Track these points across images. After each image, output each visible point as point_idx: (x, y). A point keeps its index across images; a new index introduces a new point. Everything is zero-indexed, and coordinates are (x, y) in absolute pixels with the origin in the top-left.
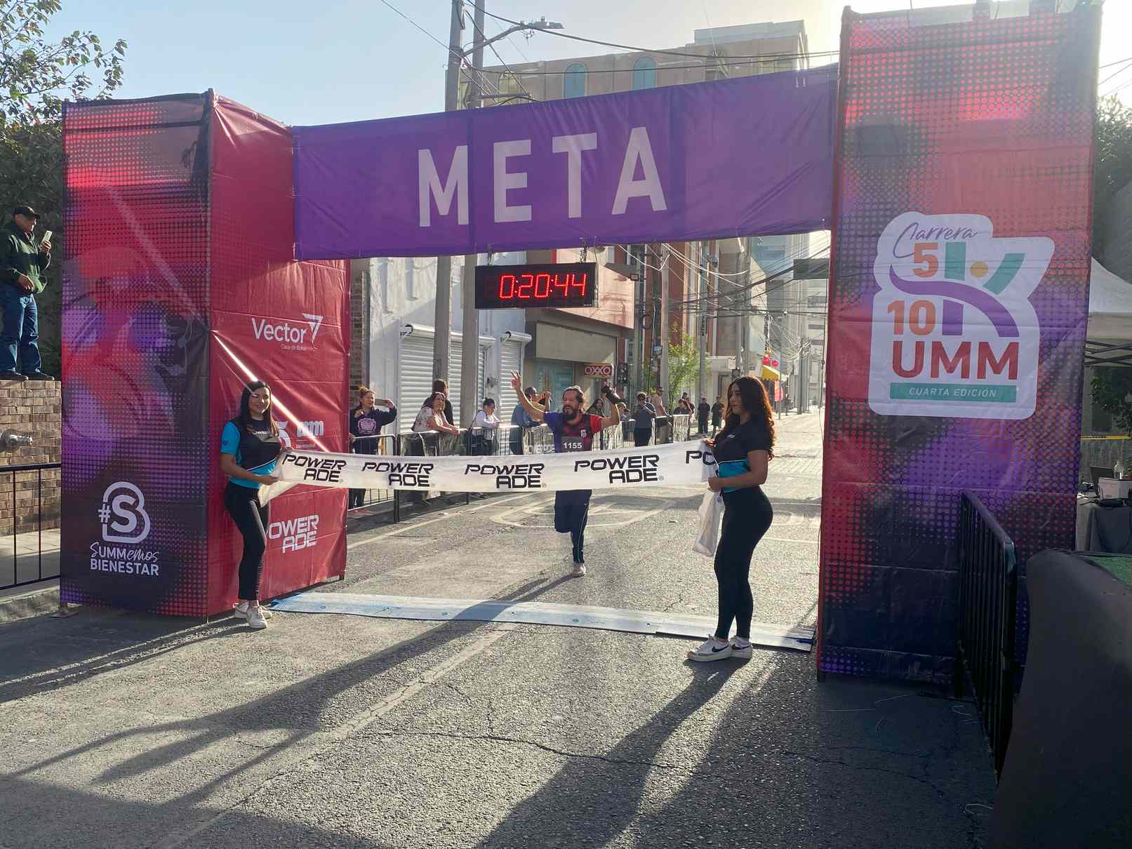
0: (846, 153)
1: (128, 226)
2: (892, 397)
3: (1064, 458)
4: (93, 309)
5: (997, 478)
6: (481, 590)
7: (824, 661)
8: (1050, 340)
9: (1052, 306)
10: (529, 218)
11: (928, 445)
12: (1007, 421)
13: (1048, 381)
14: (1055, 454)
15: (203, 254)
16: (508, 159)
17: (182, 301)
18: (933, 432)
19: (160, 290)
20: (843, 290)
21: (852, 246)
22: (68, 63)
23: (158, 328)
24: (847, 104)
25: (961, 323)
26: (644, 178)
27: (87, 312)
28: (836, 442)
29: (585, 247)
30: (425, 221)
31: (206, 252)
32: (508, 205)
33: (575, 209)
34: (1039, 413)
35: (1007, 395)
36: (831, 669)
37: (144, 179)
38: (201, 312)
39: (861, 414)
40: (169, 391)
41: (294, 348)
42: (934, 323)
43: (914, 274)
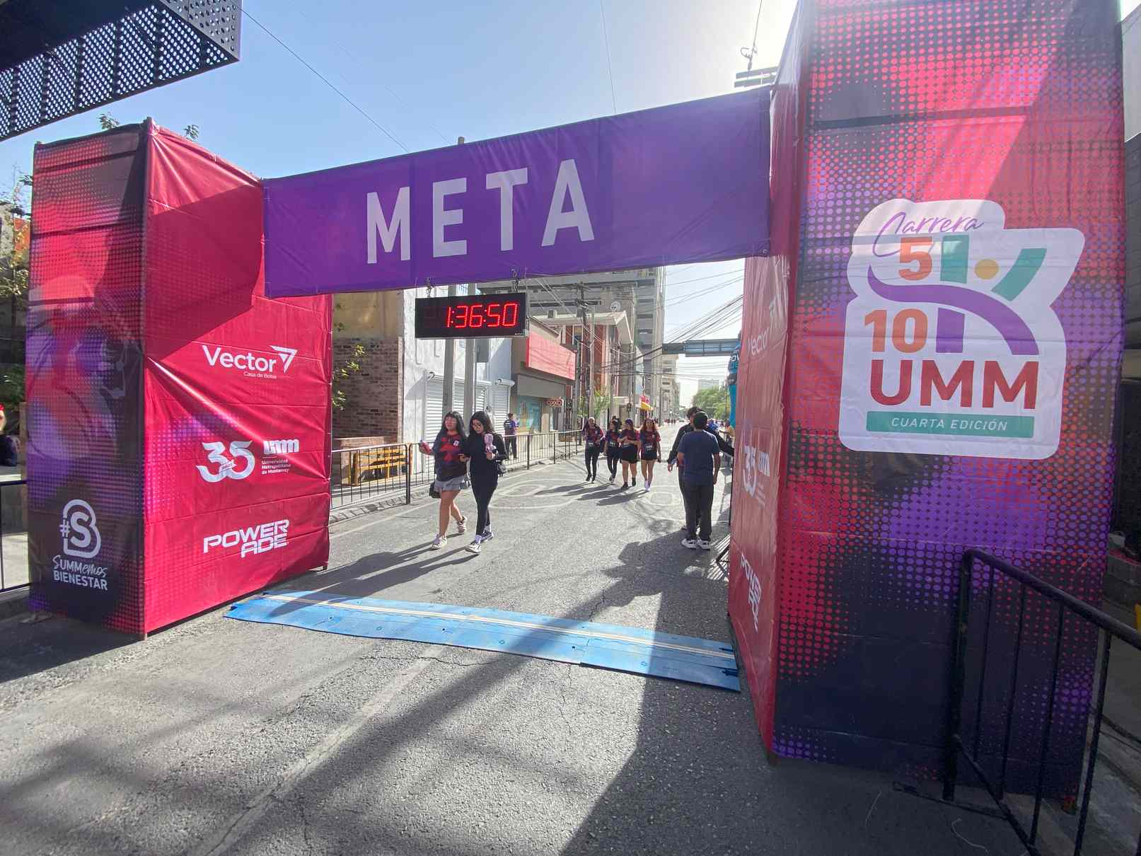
2: (867, 429)
4: (50, 335)
7: (779, 743)
8: (1079, 360)
10: (464, 252)
11: (915, 490)
12: (1021, 462)
16: (445, 197)
17: (119, 326)
18: (922, 473)
19: (103, 316)
20: (807, 298)
23: (99, 352)
25: (961, 337)
26: (573, 211)
27: (45, 338)
28: (796, 482)
29: (517, 279)
30: (372, 259)
31: (140, 276)
32: (445, 240)
33: (507, 243)
35: (1022, 429)
38: (136, 336)
39: (829, 449)
40: (113, 414)
41: (260, 375)
42: (925, 337)
43: (900, 276)
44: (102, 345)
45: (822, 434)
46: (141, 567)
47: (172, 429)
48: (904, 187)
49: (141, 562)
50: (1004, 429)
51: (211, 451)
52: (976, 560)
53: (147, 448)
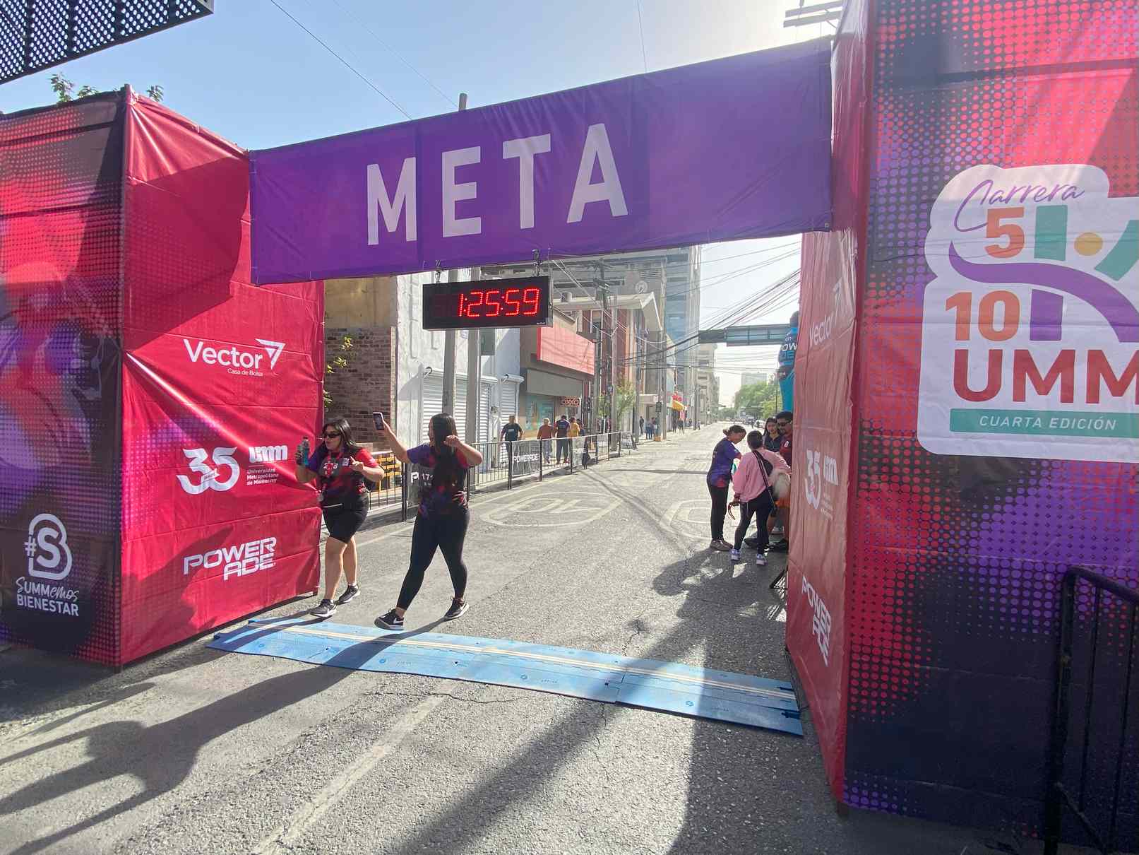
0: (881, 91)
2: (951, 429)
4: (15, 329)
5: (1116, 549)
7: (849, 792)
10: (480, 229)
15: (116, 265)
16: (457, 168)
17: (94, 318)
18: (1017, 480)
19: (76, 307)
20: (879, 279)
21: (892, 217)
23: (72, 348)
25: (1058, 323)
26: (602, 182)
27: (9, 332)
28: (868, 490)
30: (373, 240)
31: (118, 263)
32: (457, 218)
33: (527, 219)
36: (860, 804)
38: (113, 329)
39: (907, 453)
40: (86, 417)
41: (245, 373)
42: (1016, 322)
43: (986, 253)
44: (75, 339)
45: (898, 435)
46: (117, 589)
47: (151, 435)
48: (990, 151)
49: (117, 584)
50: (1113, 428)
51: (193, 459)
52: (1084, 581)
53: (126, 455)
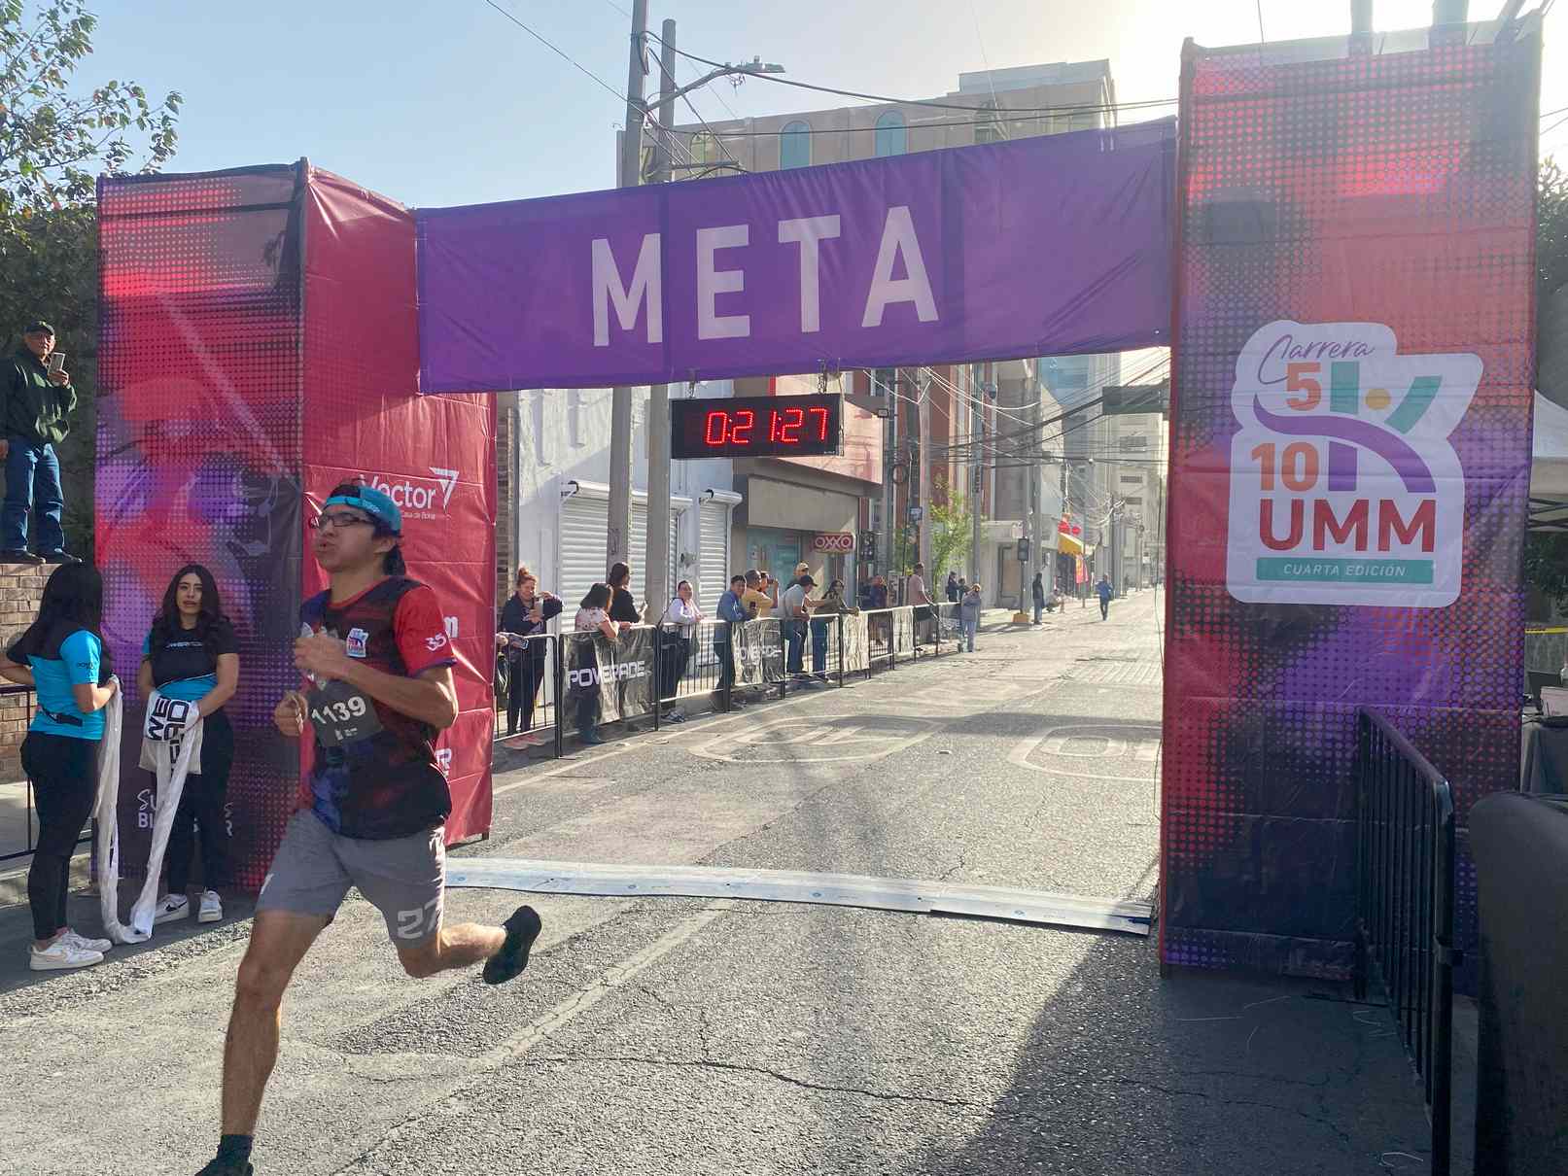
0: (1190, 240)
1: (189, 348)
2: (1258, 578)
3: (1502, 662)
4: (140, 464)
5: (1408, 690)
6: (682, 853)
7: (1170, 950)
8: (1480, 496)
9: (1481, 449)
10: (747, 333)
11: (1311, 645)
12: (1421, 610)
13: (1477, 552)
14: (1489, 656)
15: (293, 387)
16: (716, 251)
17: (264, 453)
18: (1318, 626)
19: (235, 438)
20: (1189, 428)
21: (1200, 368)
22: (100, 125)
23: (231, 490)
24: (1190, 173)
25: (1355, 474)
26: (906, 277)
27: (131, 469)
28: (1182, 640)
29: (825, 372)
30: (601, 339)
31: (297, 383)
32: (717, 315)
33: (810, 319)
34: (1465, 598)
35: (1420, 573)
36: (1180, 961)
37: (212, 284)
38: (290, 467)
39: (1217, 601)
40: (246, 578)
41: (420, 516)
42: (1316, 474)
43: (1286, 405)
44: (235, 480)
45: (1208, 584)
48: (1290, 307)
50: (1403, 574)
